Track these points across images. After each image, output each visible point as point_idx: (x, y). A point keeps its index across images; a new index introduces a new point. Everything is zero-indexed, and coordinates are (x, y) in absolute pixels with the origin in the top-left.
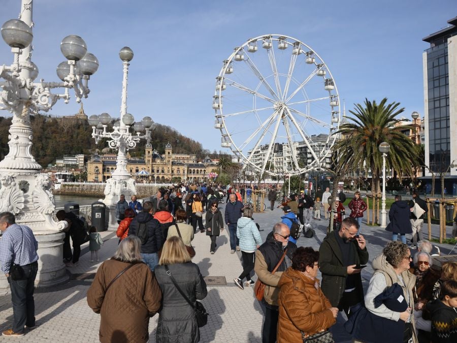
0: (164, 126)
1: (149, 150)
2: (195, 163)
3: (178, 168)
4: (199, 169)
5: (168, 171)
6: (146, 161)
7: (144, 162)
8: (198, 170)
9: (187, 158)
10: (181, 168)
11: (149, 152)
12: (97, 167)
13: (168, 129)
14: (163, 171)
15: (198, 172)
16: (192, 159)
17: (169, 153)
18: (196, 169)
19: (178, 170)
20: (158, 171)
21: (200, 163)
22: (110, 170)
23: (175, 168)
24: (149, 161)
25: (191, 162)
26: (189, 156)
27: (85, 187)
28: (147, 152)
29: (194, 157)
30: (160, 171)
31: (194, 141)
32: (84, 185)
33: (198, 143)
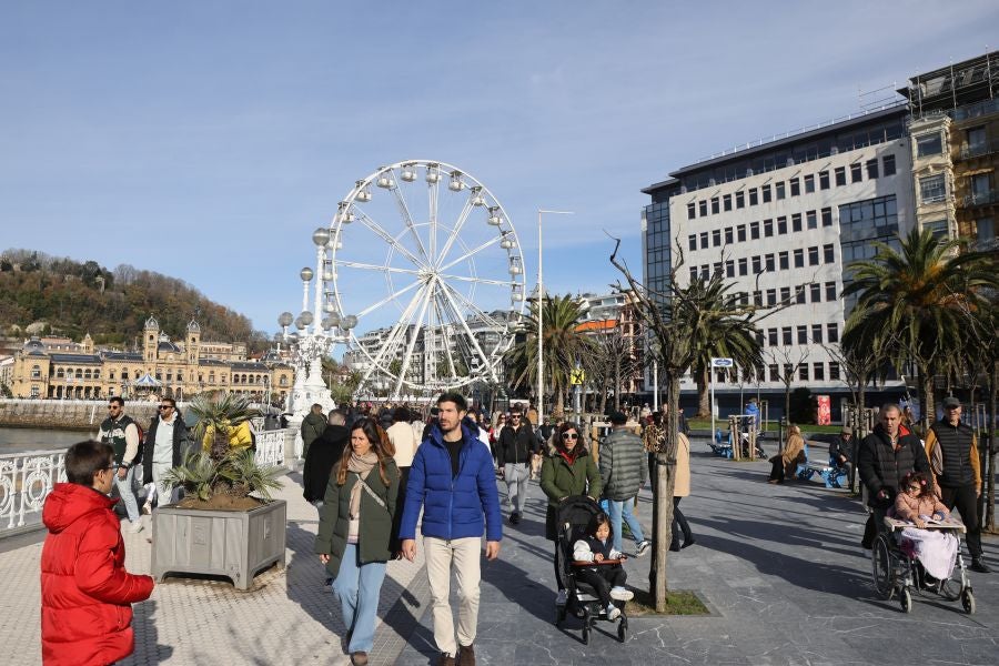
0: (170, 279)
1: (151, 333)
2: (243, 360)
3: (212, 372)
4: (255, 374)
5: (192, 377)
6: (145, 356)
7: (141, 358)
8: (251, 376)
9: (227, 350)
10: (219, 371)
11: (152, 337)
12: (36, 367)
13: (178, 285)
14: (179, 378)
15: (251, 381)
16: (238, 353)
17: (194, 340)
18: (248, 374)
19: (212, 375)
20: (169, 377)
21: (254, 360)
22: (66, 374)
23: (206, 370)
24: (150, 355)
25: (235, 359)
26: (230, 347)
27: (21, 409)
28: (147, 338)
29: (241, 349)
30: (174, 377)
31: (235, 314)
32: (17, 405)
33: (243, 317)
